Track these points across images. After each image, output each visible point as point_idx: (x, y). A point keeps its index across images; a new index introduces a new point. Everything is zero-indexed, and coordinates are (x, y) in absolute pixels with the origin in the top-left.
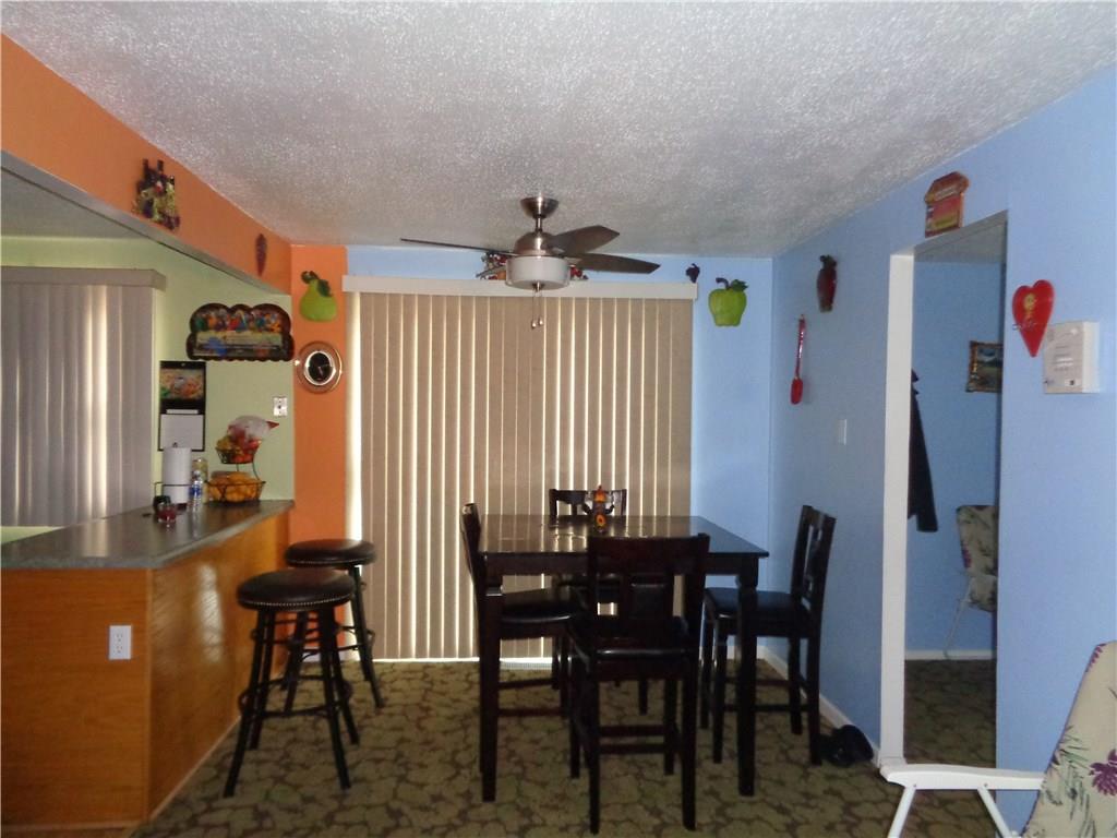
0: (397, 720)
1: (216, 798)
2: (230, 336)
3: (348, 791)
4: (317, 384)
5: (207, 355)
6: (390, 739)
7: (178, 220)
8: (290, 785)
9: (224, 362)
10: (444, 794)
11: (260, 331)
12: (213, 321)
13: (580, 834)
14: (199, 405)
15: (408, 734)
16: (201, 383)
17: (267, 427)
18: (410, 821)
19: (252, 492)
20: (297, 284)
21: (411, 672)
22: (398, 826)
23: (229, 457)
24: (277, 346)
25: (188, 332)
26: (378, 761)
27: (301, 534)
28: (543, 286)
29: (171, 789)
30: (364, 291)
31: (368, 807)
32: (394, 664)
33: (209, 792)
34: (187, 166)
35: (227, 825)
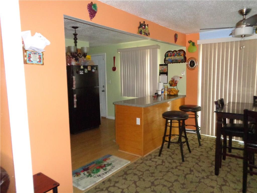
0: (203, 150)
1: (157, 156)
2: (173, 58)
3: (183, 163)
4: (191, 68)
5: (168, 62)
6: (199, 154)
7: (149, 34)
8: (172, 157)
9: (172, 64)
10: (205, 170)
11: (179, 56)
12: (169, 55)
13: (238, 192)
14: (166, 73)
15: (203, 154)
16: (167, 69)
17: (180, 78)
18: (194, 173)
19: (176, 93)
20: (188, 44)
21: (212, 139)
22: (190, 174)
23: (171, 85)
24: (183, 59)
25: (164, 57)
26: (193, 158)
27: (187, 103)
28: (245, 36)
29: (150, 152)
30: (203, 44)
31: (186, 167)
32: (209, 137)
33: (156, 155)
34: (152, 21)
35: (156, 162)
